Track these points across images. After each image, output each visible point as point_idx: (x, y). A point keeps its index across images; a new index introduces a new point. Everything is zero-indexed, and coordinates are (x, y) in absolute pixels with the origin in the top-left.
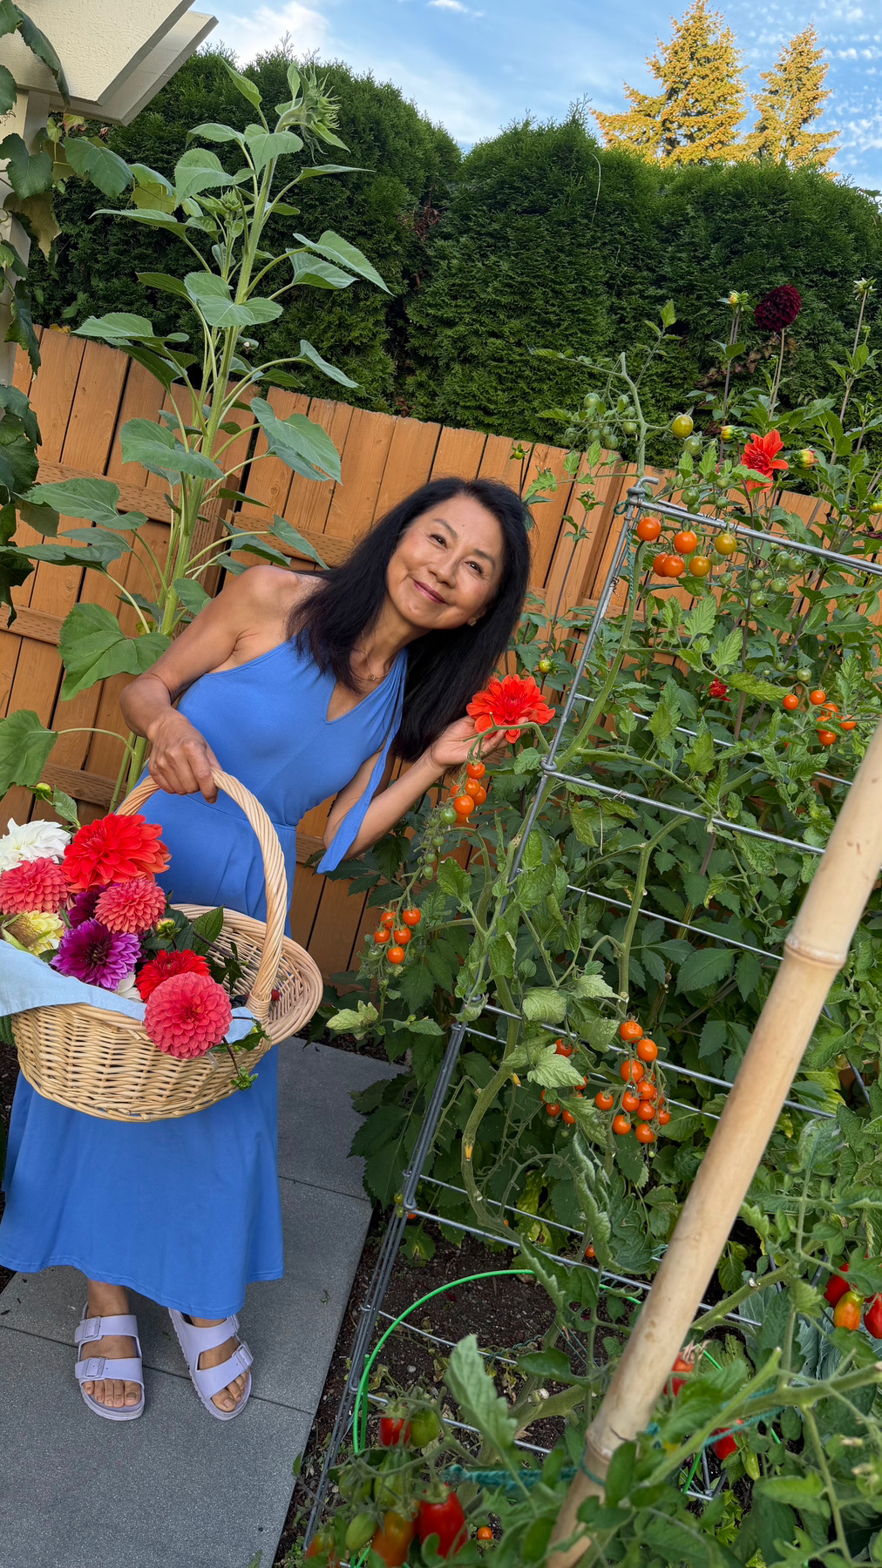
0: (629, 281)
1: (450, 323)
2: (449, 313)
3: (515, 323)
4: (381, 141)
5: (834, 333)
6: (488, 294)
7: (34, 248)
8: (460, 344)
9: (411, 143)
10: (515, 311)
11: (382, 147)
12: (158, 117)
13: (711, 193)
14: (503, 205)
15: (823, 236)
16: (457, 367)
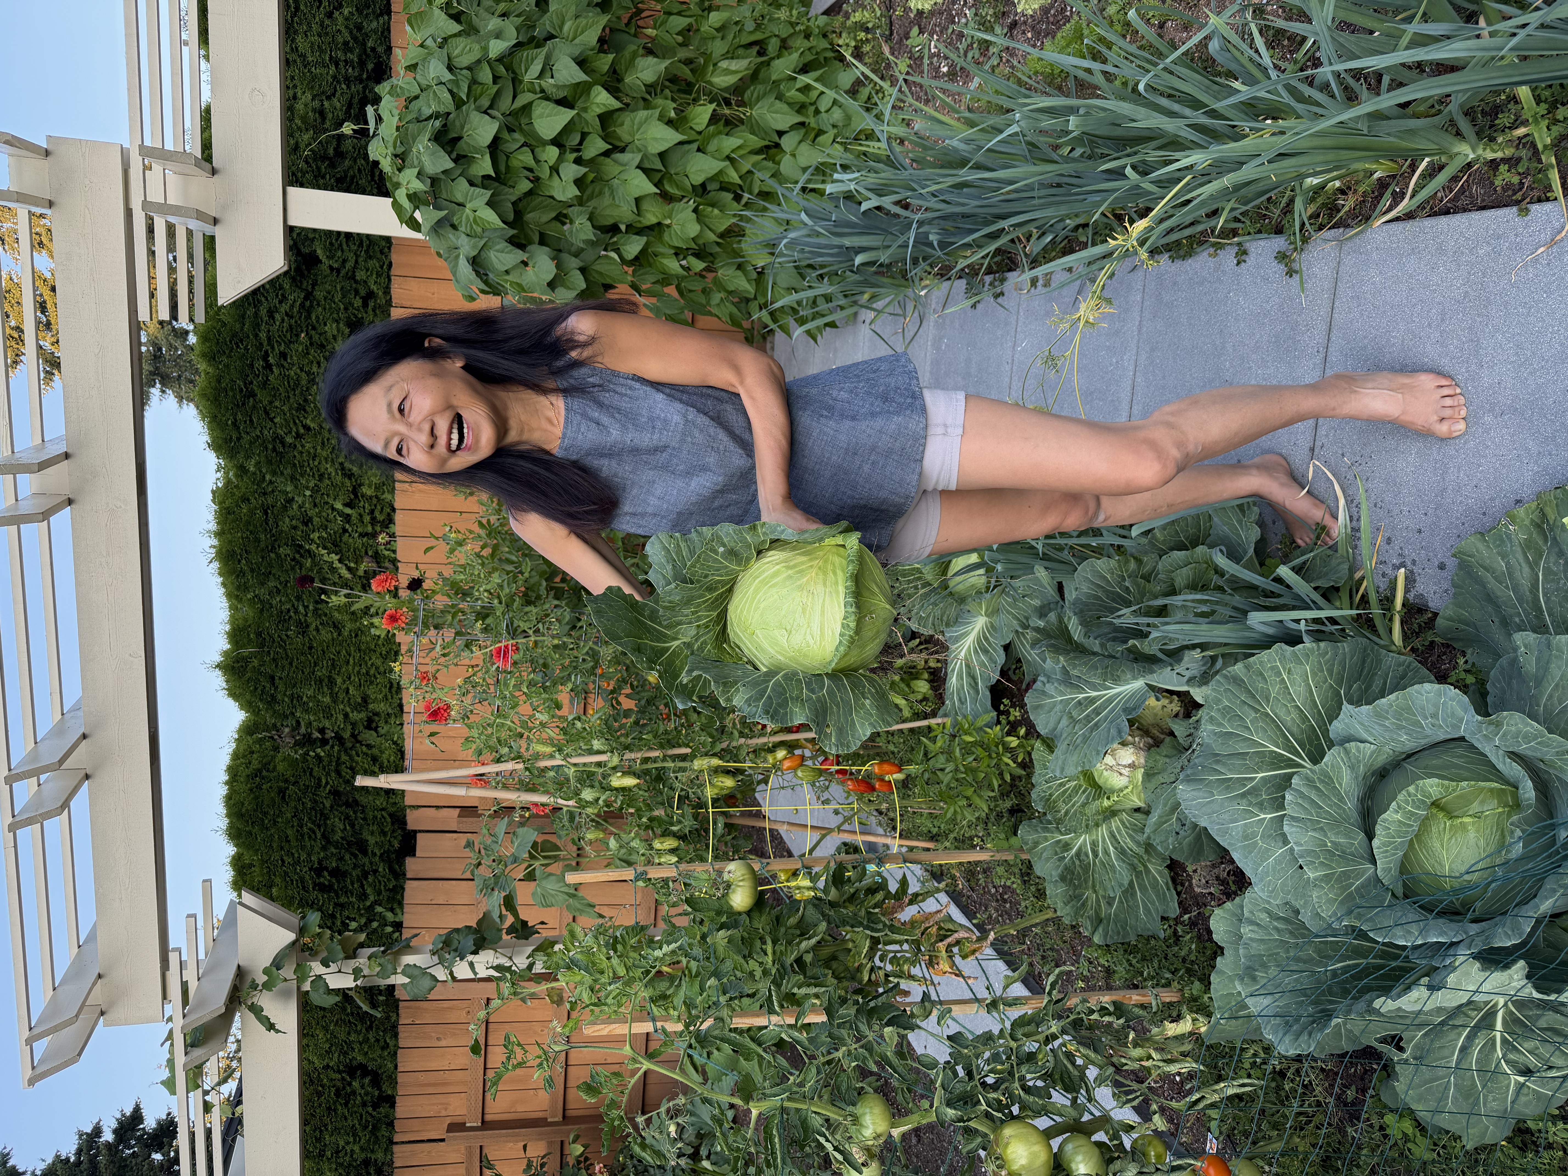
0: (299, 623)
1: (346, 716)
2: (341, 717)
3: (339, 680)
4: (257, 773)
5: (300, 507)
6: (327, 700)
7: (362, 945)
8: (356, 708)
9: (252, 752)
10: (332, 682)
11: (260, 771)
12: (274, 890)
13: (238, 588)
14: (273, 697)
15: (248, 523)
16: (371, 706)
